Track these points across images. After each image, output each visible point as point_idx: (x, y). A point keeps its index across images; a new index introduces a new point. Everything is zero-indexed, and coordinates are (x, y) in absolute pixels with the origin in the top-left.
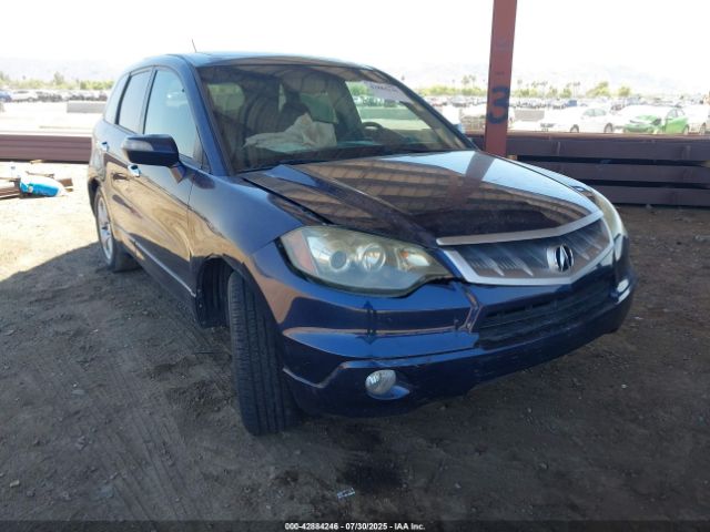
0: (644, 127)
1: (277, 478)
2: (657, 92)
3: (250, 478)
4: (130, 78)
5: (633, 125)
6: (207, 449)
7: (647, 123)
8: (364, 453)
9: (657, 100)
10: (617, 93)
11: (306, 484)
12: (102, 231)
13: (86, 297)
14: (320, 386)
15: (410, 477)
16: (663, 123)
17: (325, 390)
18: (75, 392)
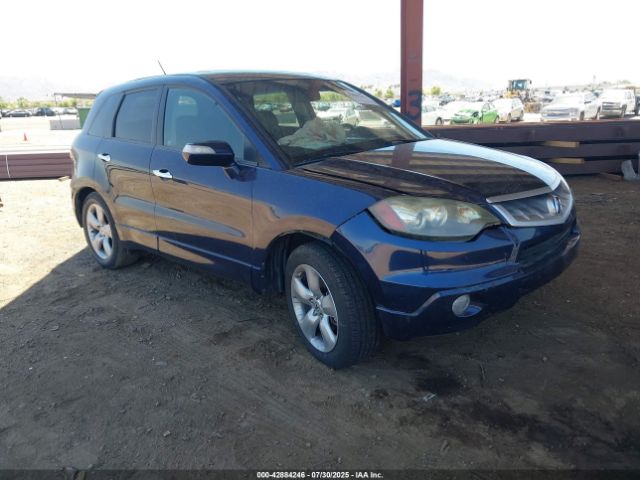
0: (466, 119)
1: (372, 395)
2: (461, 90)
3: (351, 399)
4: (124, 97)
5: (458, 118)
6: (303, 386)
7: (469, 116)
8: (422, 370)
9: (463, 97)
10: (430, 92)
11: (395, 395)
12: (91, 235)
13: (102, 293)
14: (415, 314)
15: (466, 380)
16: (480, 115)
17: (418, 317)
18: (158, 363)
